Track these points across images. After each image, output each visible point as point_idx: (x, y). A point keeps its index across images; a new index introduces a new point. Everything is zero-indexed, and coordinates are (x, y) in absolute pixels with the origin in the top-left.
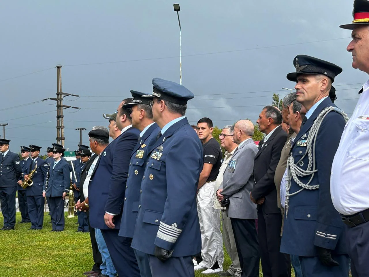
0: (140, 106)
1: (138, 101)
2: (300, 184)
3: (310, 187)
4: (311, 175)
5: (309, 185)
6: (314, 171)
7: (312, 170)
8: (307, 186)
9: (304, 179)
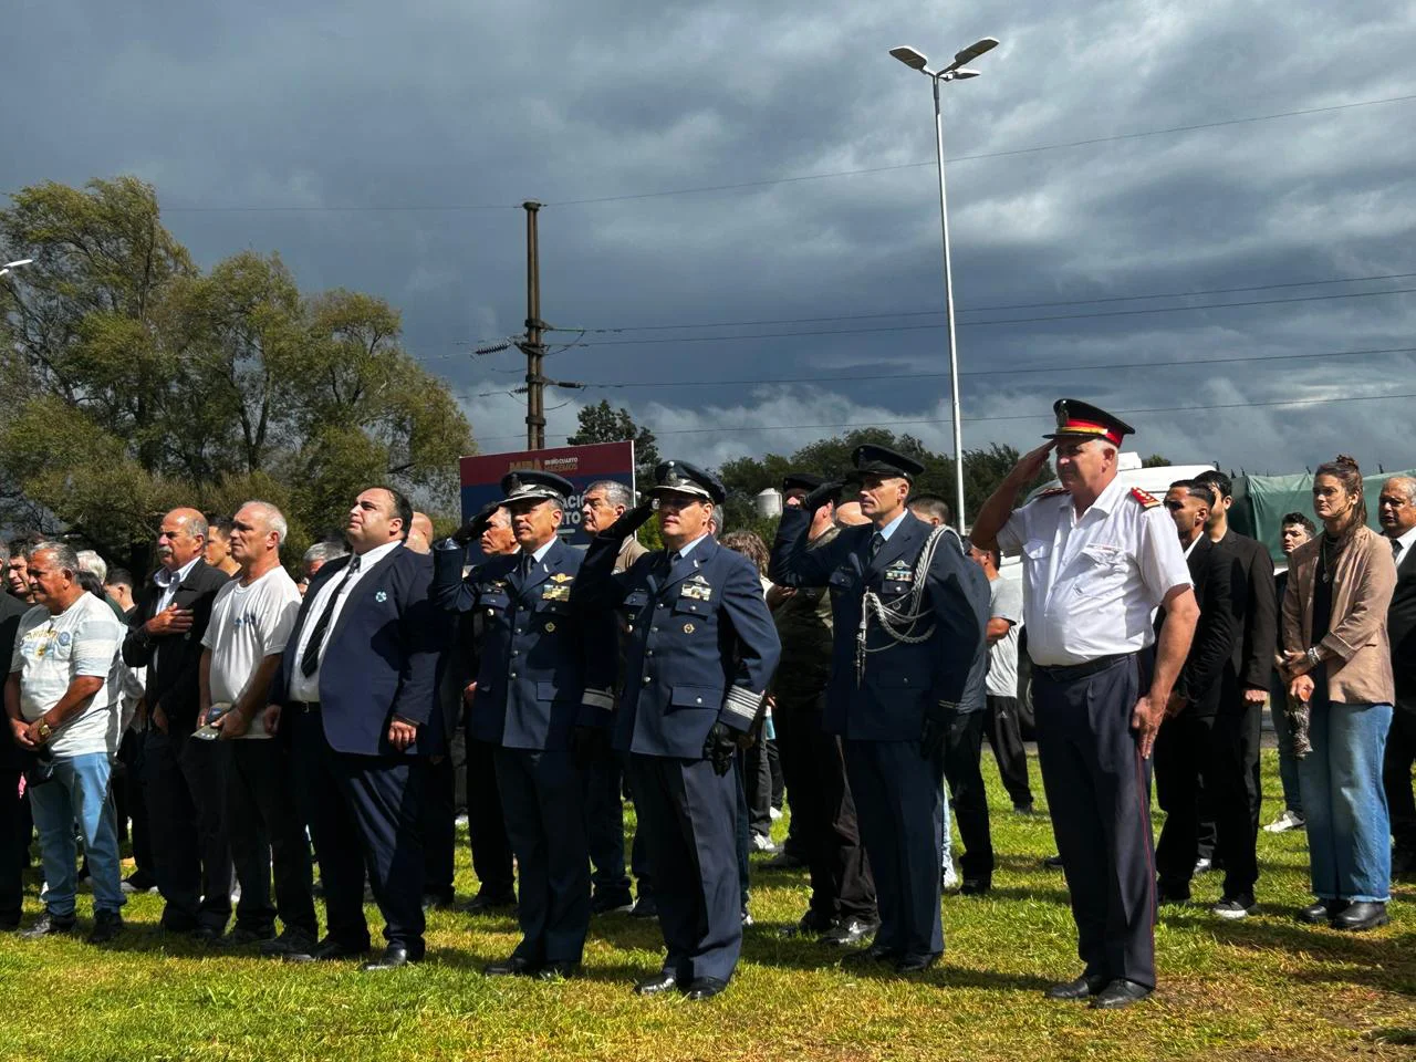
0: (551, 503)
1: (550, 493)
2: (897, 635)
3: (912, 640)
4: (912, 623)
5: (909, 636)
6: (917, 616)
7: (914, 615)
8: (904, 638)
9: (901, 628)
